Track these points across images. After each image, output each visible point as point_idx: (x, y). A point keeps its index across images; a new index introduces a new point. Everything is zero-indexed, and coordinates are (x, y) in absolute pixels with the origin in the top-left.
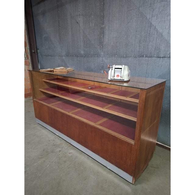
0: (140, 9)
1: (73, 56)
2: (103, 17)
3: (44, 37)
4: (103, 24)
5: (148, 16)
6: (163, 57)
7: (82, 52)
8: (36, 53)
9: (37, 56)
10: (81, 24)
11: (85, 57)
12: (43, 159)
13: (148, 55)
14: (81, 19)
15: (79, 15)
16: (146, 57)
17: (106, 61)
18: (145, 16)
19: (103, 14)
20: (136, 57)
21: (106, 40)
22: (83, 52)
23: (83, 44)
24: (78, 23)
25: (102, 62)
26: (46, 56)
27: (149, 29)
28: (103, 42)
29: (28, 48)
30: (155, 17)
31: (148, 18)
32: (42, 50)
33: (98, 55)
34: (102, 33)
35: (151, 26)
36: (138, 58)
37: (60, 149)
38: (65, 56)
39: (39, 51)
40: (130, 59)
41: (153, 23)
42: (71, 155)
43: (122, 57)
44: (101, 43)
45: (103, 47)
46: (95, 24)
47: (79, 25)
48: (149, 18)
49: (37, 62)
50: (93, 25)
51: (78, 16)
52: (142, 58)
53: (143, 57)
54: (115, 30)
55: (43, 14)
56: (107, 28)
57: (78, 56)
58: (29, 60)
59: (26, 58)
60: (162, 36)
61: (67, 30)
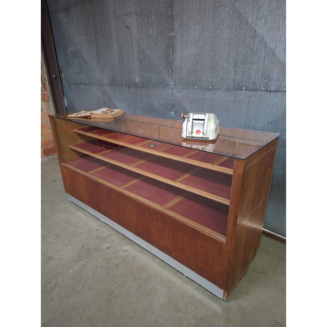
0: (237, 4)
1: (122, 85)
2: (172, 19)
3: (71, 52)
4: (172, 30)
5: (250, 18)
6: (275, 92)
7: (138, 79)
8: (59, 80)
9: (60, 84)
10: (134, 31)
11: (142, 87)
12: (82, 262)
13: (251, 87)
14: (132, 21)
15: (130, 13)
16: (247, 89)
17: (178, 95)
18: (245, 18)
19: (172, 12)
20: (229, 90)
21: (177, 59)
22: (139, 79)
23: (138, 65)
24: (127, 27)
25: (172, 97)
26: (76, 84)
27: (252, 41)
28: (172, 63)
29: (45, 71)
30: (263, 21)
31: (250, 21)
32: (69, 74)
33: (165, 85)
34: (171, 46)
35: (255, 36)
36: (233, 92)
37: (108, 245)
38: (108, 85)
39: (63, 75)
40: (219, 93)
41: (259, 31)
42: (125, 254)
43: (206, 89)
44: (169, 64)
45: (172, 70)
46: (157, 31)
47: (131, 32)
48: (253, 22)
49: (62, 94)
50: (155, 32)
51: (128, 15)
52: (239, 91)
53: (242, 89)
54: (193, 42)
55: (67, 9)
56: (179, 37)
57: (130, 86)
58: (49, 92)
59: (43, 89)
60: (274, 54)
61: (109, 39)
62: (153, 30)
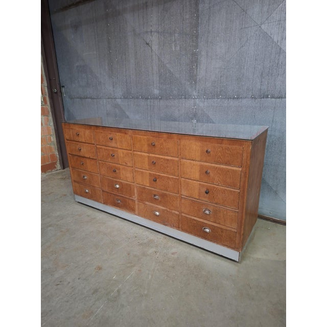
0: (263, 27)
1: (137, 98)
2: (197, 37)
3: (77, 66)
4: (196, 47)
5: (275, 37)
7: (156, 92)
8: (59, 94)
10: (155, 47)
11: (161, 99)
13: (276, 95)
14: (154, 40)
15: (151, 32)
16: (273, 97)
17: (201, 105)
18: (271, 38)
19: (197, 31)
20: (255, 98)
21: (201, 73)
22: (158, 92)
23: (158, 79)
24: (148, 44)
25: (194, 106)
26: (81, 98)
27: (277, 56)
28: (196, 76)
29: (46, 85)
31: (275, 40)
32: (72, 87)
33: (187, 96)
34: (195, 60)
35: (280, 53)
36: (259, 100)
38: (121, 98)
39: (63, 90)
40: (244, 101)
43: (231, 98)
44: (193, 78)
45: (196, 83)
46: (180, 47)
47: (151, 48)
48: (278, 41)
49: (62, 109)
50: (178, 48)
51: (149, 33)
52: (265, 99)
53: (267, 97)
54: (219, 57)
55: (76, 27)
56: (203, 53)
57: (148, 99)
58: (48, 107)
61: (125, 54)
62: (175, 46)
